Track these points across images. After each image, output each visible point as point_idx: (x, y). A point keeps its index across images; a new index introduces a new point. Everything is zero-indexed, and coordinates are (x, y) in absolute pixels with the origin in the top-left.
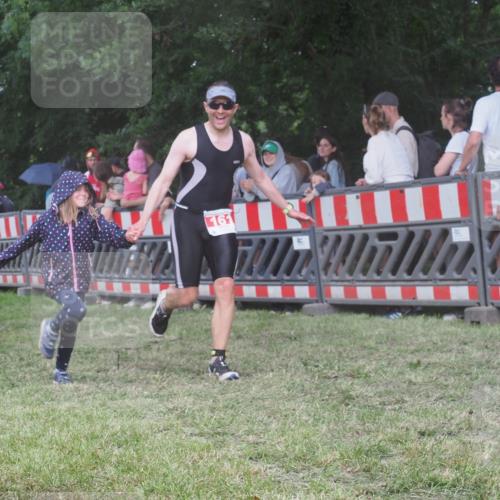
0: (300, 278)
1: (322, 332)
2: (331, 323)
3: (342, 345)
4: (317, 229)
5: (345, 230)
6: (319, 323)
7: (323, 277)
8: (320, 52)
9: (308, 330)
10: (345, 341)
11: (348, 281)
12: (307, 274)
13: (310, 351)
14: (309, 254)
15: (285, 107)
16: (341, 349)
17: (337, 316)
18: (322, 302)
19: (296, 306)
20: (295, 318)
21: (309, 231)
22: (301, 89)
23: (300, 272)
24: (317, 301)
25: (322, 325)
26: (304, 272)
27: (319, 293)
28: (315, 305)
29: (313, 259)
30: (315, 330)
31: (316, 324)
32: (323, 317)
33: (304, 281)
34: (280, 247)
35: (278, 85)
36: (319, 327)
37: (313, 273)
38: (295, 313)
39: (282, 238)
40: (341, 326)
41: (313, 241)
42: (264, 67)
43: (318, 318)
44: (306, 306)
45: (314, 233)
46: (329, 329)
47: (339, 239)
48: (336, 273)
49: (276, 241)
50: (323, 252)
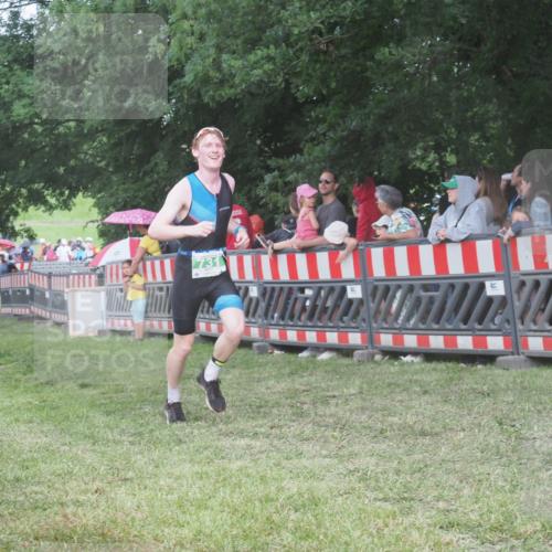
0: (493, 327)
1: (519, 388)
2: (528, 378)
3: (541, 403)
4: (513, 273)
5: (544, 274)
6: (515, 377)
7: (520, 327)
8: (515, 75)
9: (503, 385)
10: (545, 398)
11: (549, 331)
12: (501, 323)
13: (505, 408)
14: (504, 301)
15: (477, 137)
16: (540, 407)
17: (535, 370)
18: (518, 354)
19: (489, 359)
20: (489, 372)
21: (503, 275)
22: (495, 119)
23: (492, 320)
24: (513, 354)
25: (519, 381)
26: (497, 320)
27: (515, 345)
28: (510, 357)
29: (508, 306)
30: (511, 385)
31: (511, 379)
32: (519, 371)
33: (498, 331)
34: (470, 293)
35: (470, 114)
36: (515, 381)
37: (508, 321)
38: (488, 366)
39: (474, 282)
40: (539, 382)
41: (508, 286)
42: (454, 94)
43: (514, 372)
44: (500, 358)
45: (510, 278)
46: (526, 384)
47: (537, 284)
48: (535, 322)
49: (466, 287)
50: (519, 299)
